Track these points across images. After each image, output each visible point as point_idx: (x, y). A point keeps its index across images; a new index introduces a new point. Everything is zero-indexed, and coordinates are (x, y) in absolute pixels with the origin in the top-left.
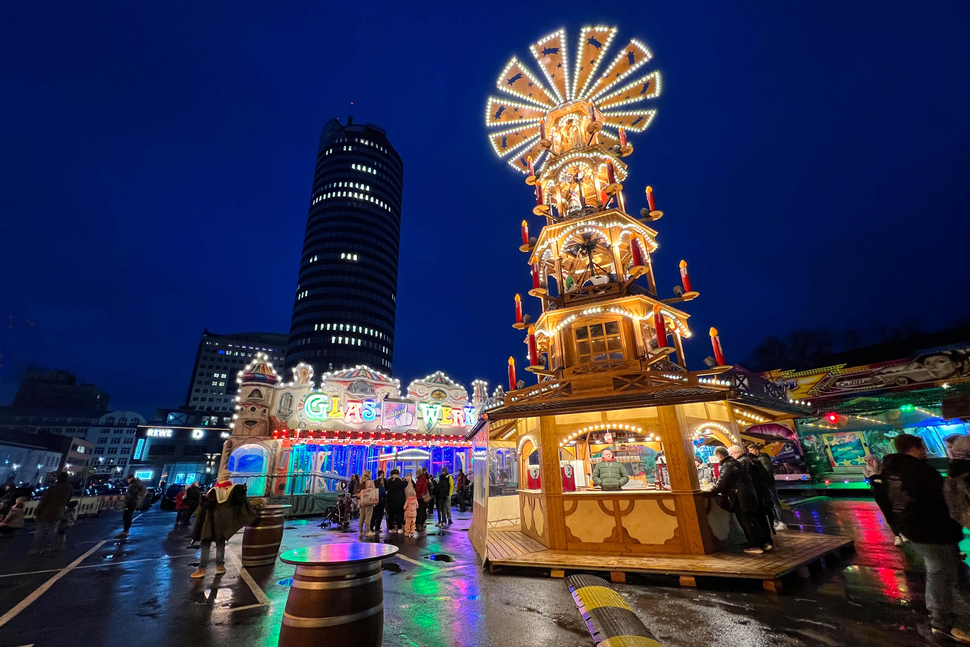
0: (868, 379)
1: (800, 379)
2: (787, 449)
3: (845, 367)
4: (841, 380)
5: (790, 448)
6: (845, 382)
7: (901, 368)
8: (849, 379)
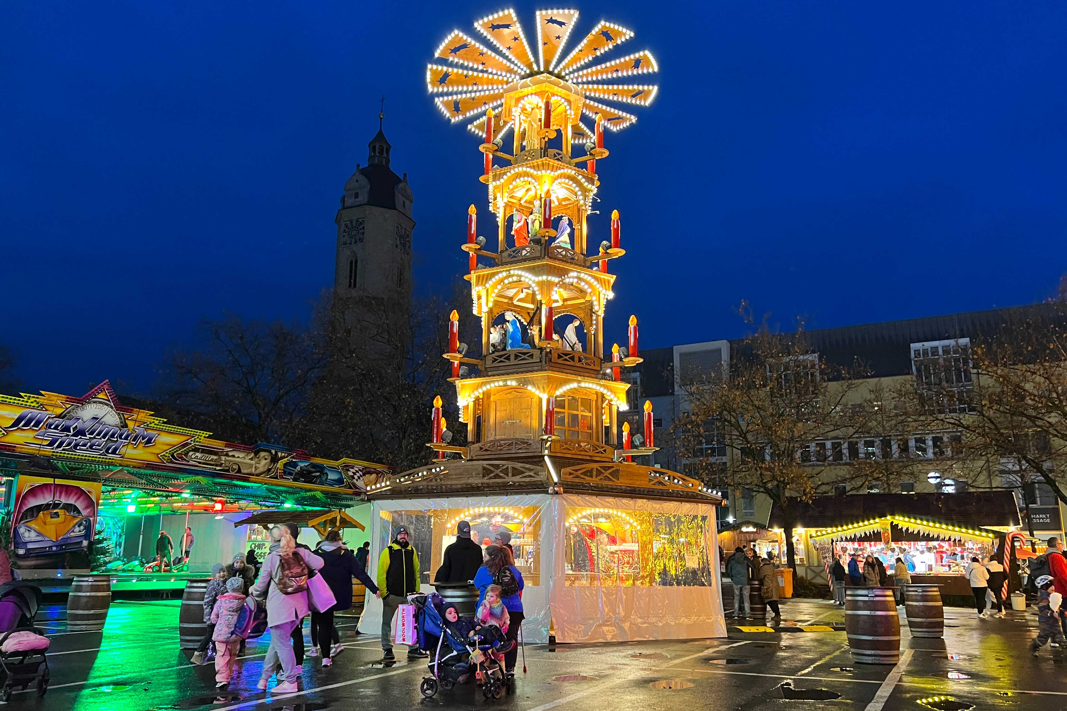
0: (215, 457)
1: (162, 434)
2: (77, 529)
3: (210, 437)
4: (196, 450)
5: (82, 528)
6: (197, 454)
7: (242, 455)
8: (203, 451)
